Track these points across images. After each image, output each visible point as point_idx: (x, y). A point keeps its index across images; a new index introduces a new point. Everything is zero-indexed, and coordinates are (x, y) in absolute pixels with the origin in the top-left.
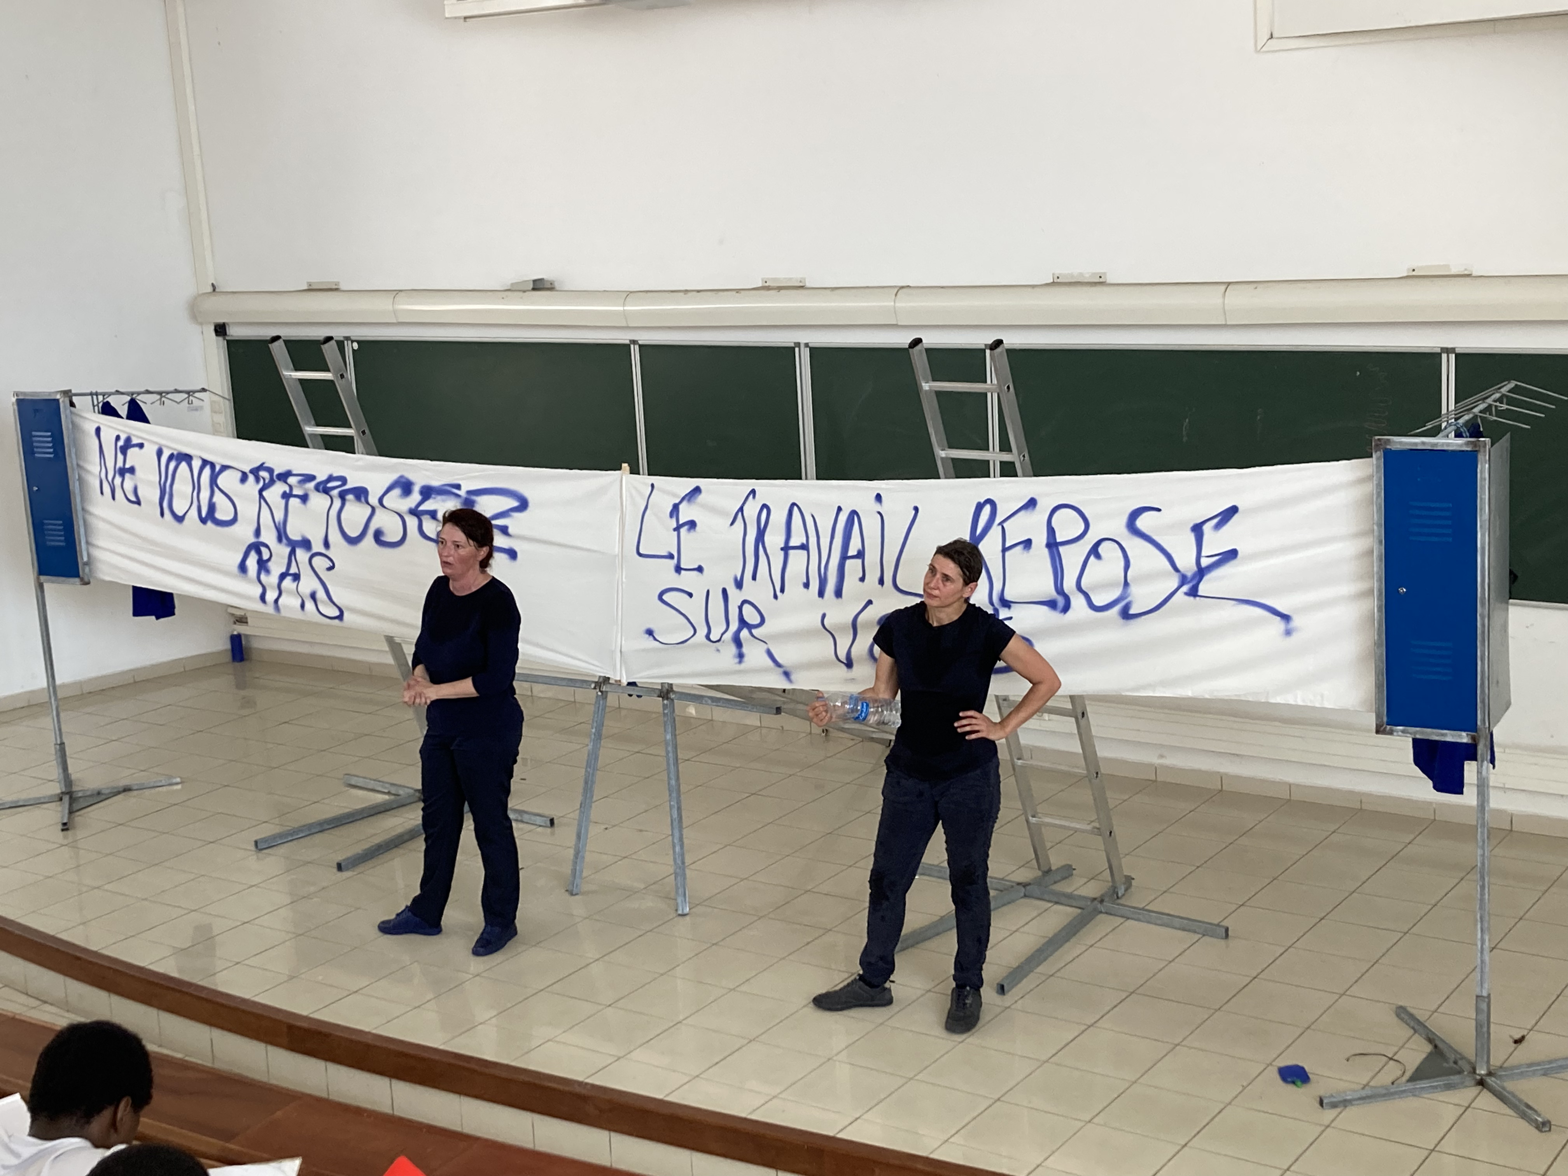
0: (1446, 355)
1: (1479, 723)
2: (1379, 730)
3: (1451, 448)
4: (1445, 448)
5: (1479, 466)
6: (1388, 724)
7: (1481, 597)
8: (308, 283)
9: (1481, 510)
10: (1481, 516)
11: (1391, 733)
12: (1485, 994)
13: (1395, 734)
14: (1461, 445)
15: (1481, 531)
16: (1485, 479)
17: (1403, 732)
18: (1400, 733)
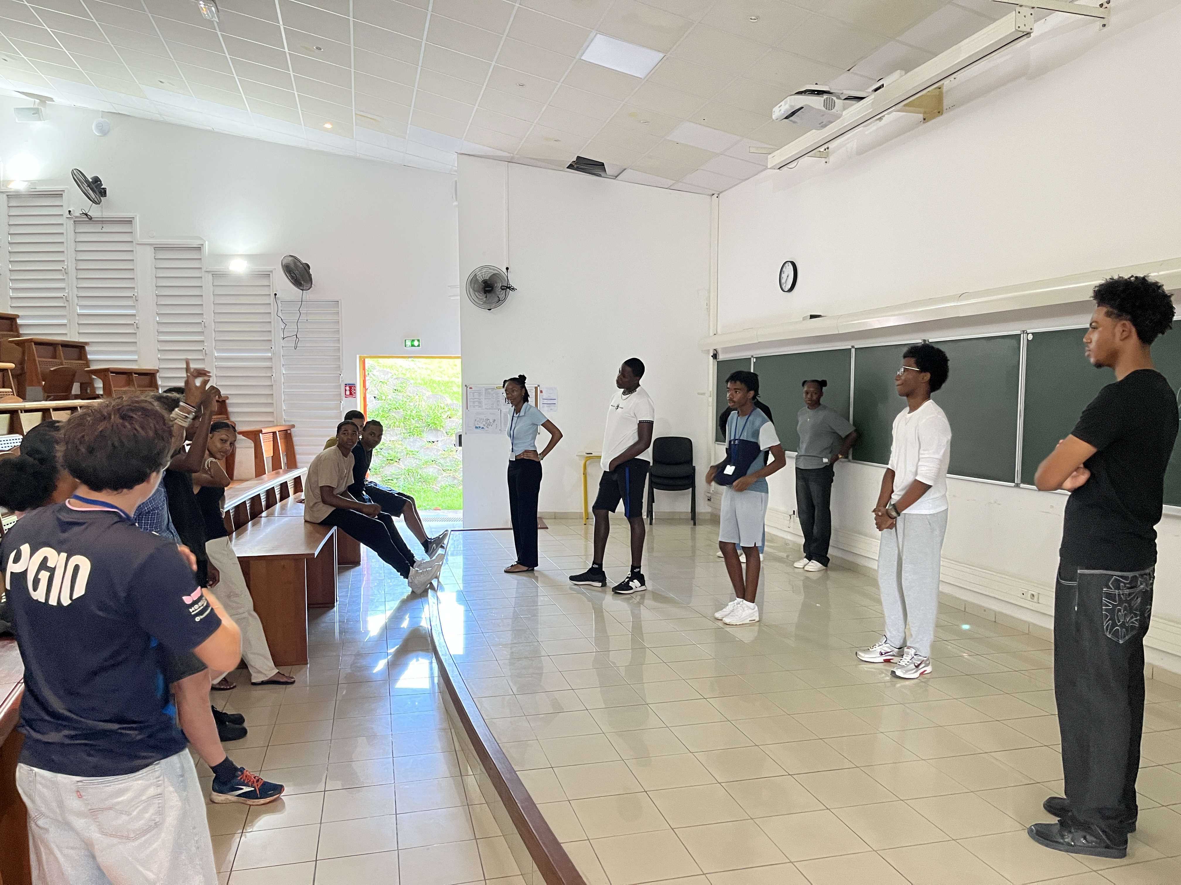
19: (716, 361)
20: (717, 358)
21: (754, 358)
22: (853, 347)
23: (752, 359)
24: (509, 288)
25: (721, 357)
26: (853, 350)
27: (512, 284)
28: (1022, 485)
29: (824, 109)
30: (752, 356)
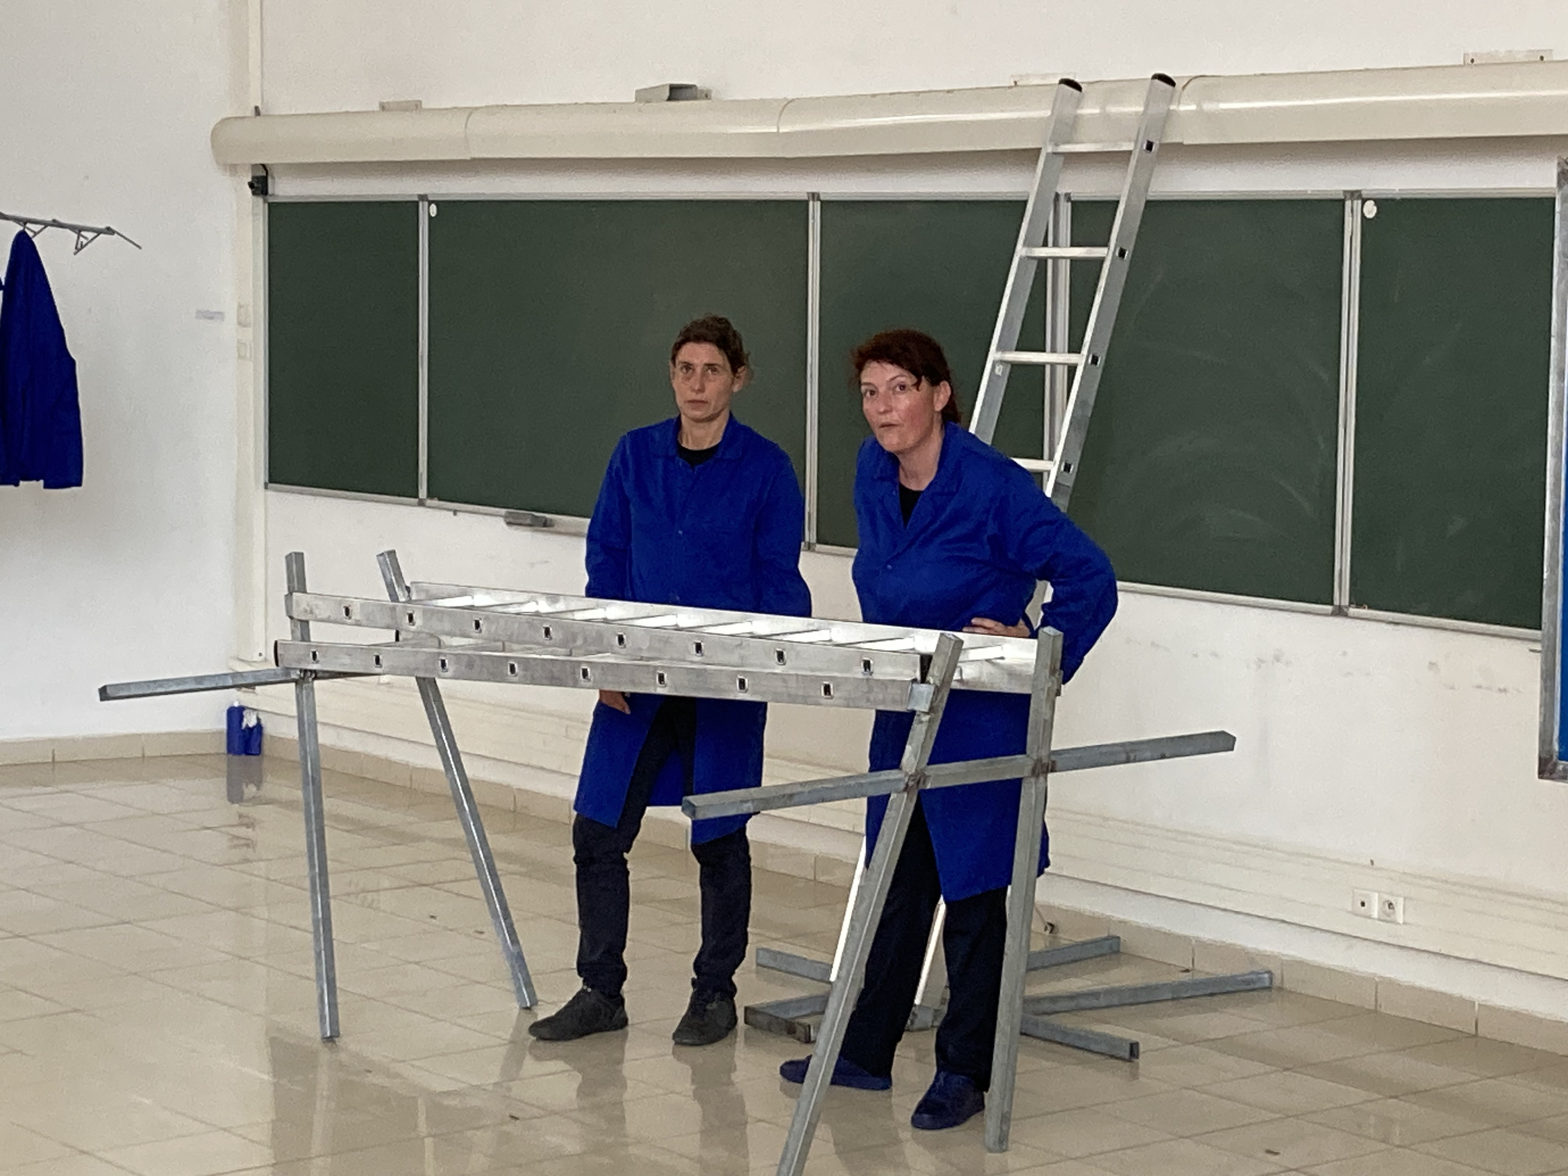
8: (381, 103)
19: (265, 201)
20: (270, 191)
21: (430, 203)
22: (815, 196)
23: (423, 206)
25: (287, 189)
26: (814, 209)
28: (1353, 611)
30: (423, 197)
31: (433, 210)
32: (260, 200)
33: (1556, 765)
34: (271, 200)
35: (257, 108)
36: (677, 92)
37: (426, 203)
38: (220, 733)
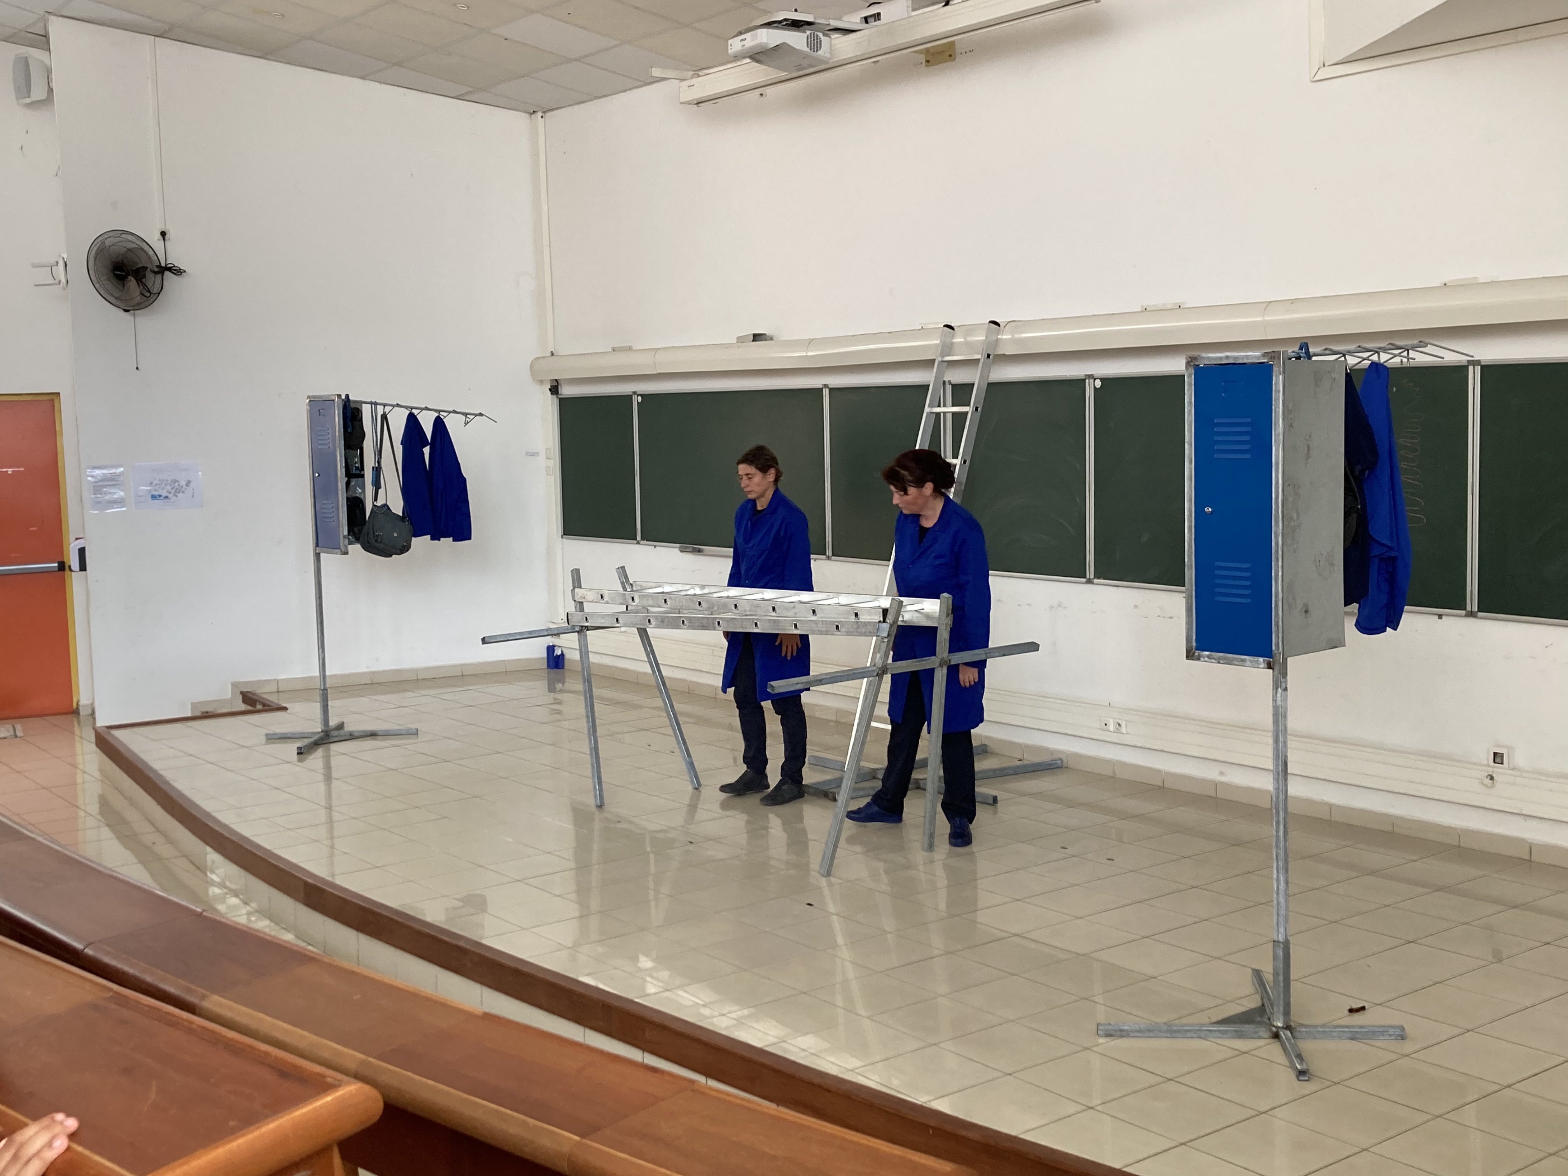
0: (1472, 367)
1: (1273, 648)
2: (1190, 655)
3: (1250, 361)
4: (1245, 361)
5: (1274, 378)
6: (1197, 649)
7: (1275, 514)
8: (612, 348)
9: (1275, 425)
10: (1275, 430)
11: (1198, 659)
12: (1281, 939)
13: (1202, 659)
14: (1258, 358)
15: (1275, 446)
16: (1279, 392)
17: (1208, 657)
18: (1206, 659)
19: (557, 397)
20: (559, 393)
21: (638, 396)
22: (826, 386)
23: (634, 397)
24: (170, 269)
25: (567, 391)
26: (826, 392)
27: (174, 260)
28: (1096, 581)
29: (807, 50)
30: (635, 393)
31: (640, 398)
32: (555, 397)
33: (1194, 653)
34: (560, 397)
35: (552, 352)
36: (757, 337)
37: (636, 396)
38: (543, 658)
